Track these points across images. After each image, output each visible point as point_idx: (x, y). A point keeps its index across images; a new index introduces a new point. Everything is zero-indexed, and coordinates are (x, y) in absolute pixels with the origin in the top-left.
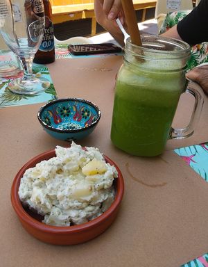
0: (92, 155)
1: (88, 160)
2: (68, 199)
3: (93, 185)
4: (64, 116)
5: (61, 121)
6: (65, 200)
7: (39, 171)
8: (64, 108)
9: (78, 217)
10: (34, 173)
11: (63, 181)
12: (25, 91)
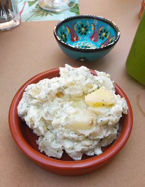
0: (101, 81)
1: (95, 87)
2: (64, 129)
3: (95, 118)
4: (82, 34)
5: (77, 39)
6: (60, 129)
7: (38, 89)
8: (82, 26)
9: (73, 149)
10: (34, 91)
11: (62, 106)
12: (53, 8)
